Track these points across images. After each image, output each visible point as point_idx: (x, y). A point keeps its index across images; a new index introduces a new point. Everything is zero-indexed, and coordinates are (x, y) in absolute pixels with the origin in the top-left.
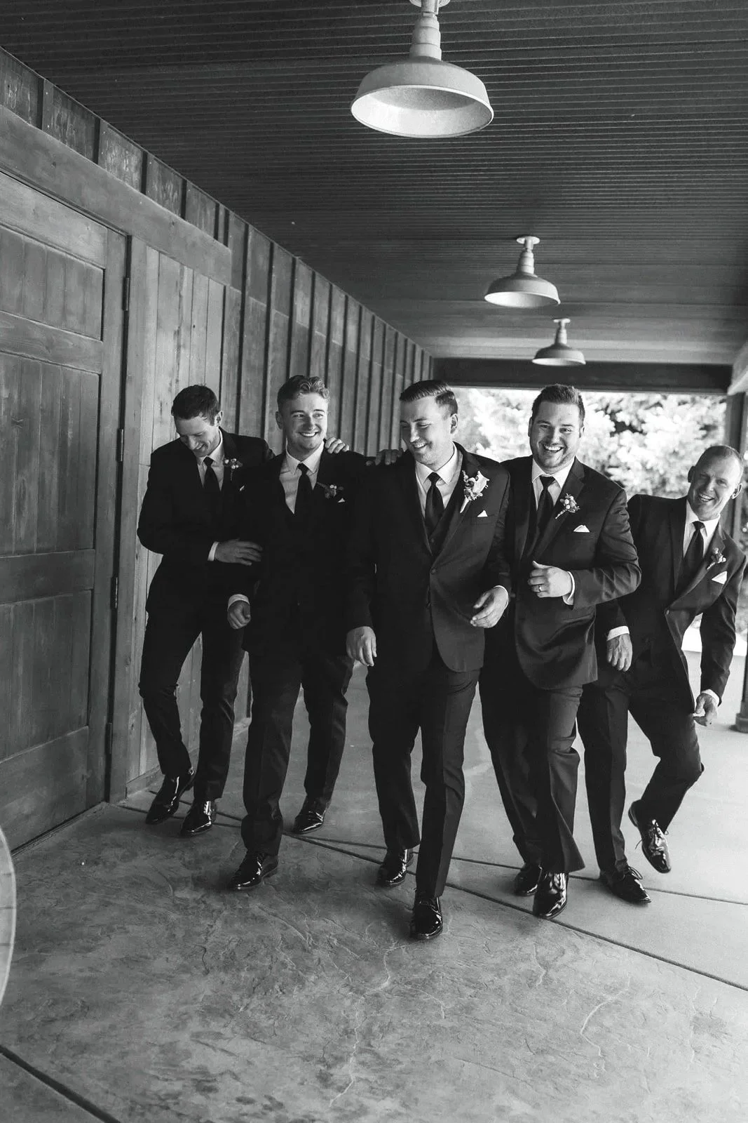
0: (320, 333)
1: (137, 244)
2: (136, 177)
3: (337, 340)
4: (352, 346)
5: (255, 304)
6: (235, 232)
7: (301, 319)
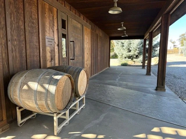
0: (99, 34)
1: (83, 26)
2: (83, 19)
3: (100, 35)
4: (101, 36)
5: (93, 31)
6: (91, 24)
7: (97, 33)
